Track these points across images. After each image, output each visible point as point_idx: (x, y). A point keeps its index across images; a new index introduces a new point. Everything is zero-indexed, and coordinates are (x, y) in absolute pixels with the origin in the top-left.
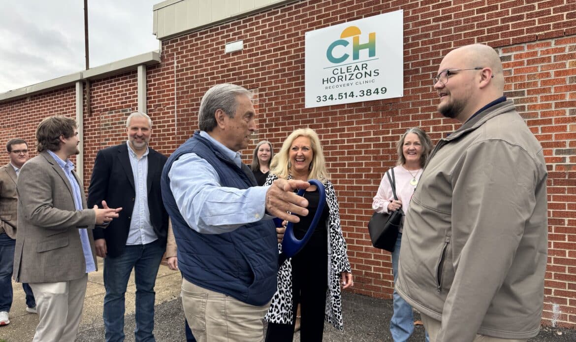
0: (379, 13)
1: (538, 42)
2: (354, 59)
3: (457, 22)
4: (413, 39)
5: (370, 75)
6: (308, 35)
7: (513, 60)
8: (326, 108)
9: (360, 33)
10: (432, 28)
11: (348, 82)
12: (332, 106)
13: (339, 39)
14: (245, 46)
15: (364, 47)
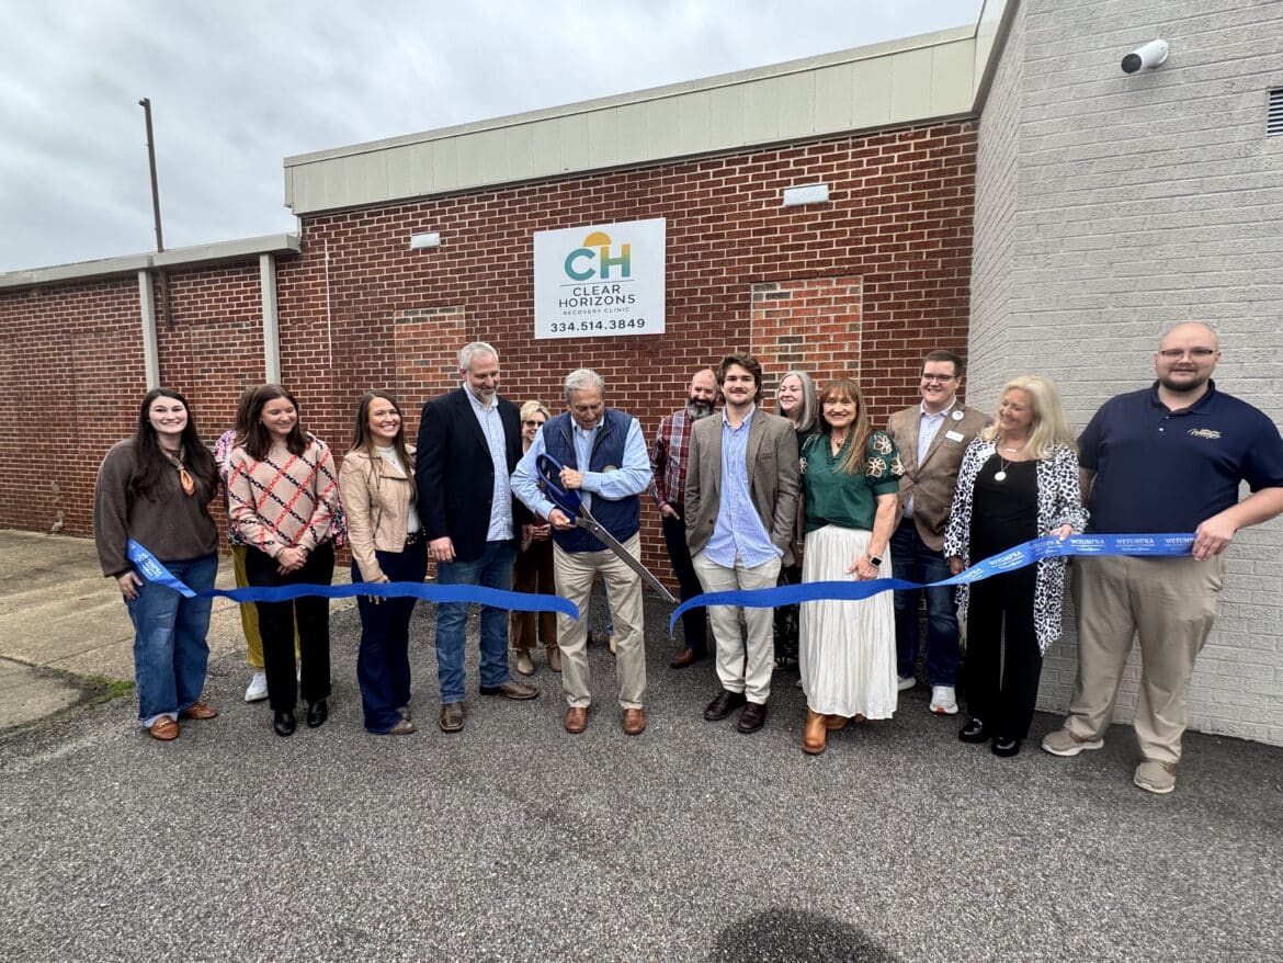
0: (634, 219)
1: (819, 279)
2: (602, 277)
3: (730, 242)
4: (678, 259)
5: (623, 301)
6: (537, 236)
7: (791, 299)
8: (565, 340)
9: (610, 243)
10: (701, 247)
11: (594, 307)
12: (572, 339)
13: (580, 246)
14: (443, 242)
15: (615, 262)
